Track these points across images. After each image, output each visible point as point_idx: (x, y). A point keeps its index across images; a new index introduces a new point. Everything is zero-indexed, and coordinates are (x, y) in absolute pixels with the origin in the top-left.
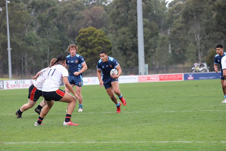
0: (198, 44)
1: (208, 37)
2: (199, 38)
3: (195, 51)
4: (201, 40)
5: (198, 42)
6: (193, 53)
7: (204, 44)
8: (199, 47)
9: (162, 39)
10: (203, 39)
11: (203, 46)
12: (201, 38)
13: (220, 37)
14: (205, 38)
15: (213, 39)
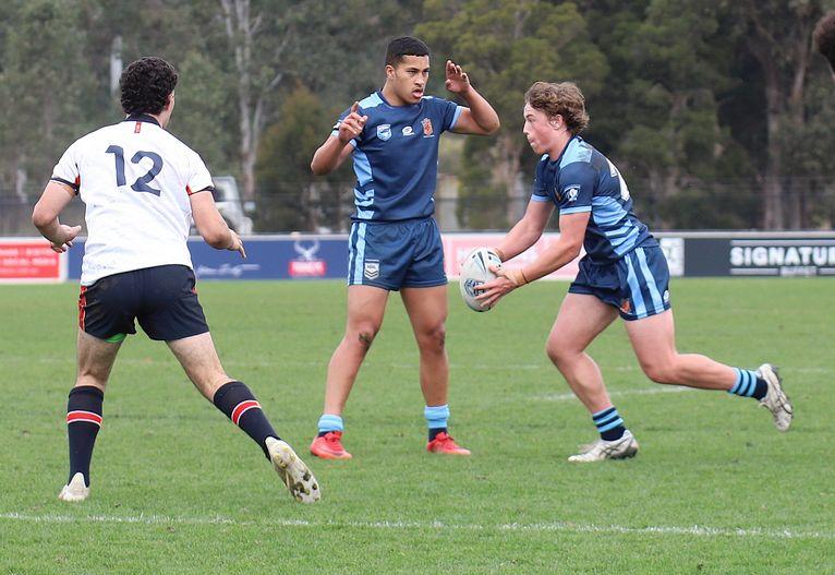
0: (242, 57)
1: (301, 16)
2: (244, 25)
3: (217, 97)
4: (256, 36)
5: (242, 44)
6: (208, 111)
7: (276, 60)
8: (245, 79)
9: (32, 18)
10: (271, 30)
11: (266, 71)
12: (258, 20)
13: (374, 20)
14: (279, 22)
15: (333, 32)
